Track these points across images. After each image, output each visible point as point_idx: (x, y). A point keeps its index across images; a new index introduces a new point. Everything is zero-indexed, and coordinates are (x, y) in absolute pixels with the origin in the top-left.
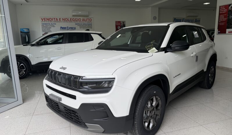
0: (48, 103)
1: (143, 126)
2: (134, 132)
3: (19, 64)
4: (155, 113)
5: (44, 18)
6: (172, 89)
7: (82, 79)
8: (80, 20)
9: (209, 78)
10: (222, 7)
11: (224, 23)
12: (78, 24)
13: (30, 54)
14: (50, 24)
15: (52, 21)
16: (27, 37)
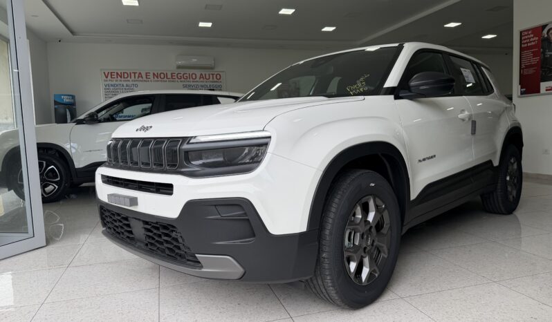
0: (105, 229)
1: (346, 270)
2: (320, 282)
3: (45, 165)
4: (373, 241)
5: (110, 71)
6: (415, 191)
7: (188, 143)
8: (194, 76)
9: (507, 188)
10: (526, 33)
11: (534, 70)
12: (190, 86)
13: (74, 143)
14: (123, 85)
15: (129, 79)
16: (68, 113)
